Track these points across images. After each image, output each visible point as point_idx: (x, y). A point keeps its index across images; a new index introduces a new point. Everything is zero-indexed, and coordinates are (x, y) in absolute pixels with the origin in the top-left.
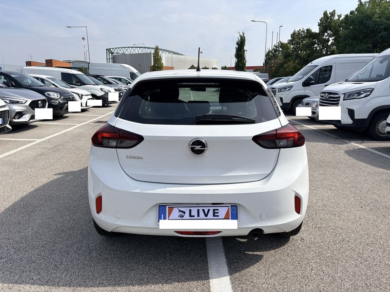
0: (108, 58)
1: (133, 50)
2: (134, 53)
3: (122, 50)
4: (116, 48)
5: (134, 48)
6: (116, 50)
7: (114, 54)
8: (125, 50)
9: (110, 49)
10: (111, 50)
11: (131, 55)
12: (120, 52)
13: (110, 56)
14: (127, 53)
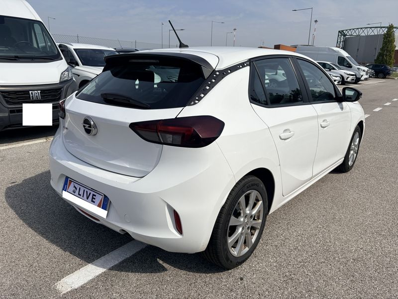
0: (339, 41)
1: (371, 31)
2: (372, 34)
3: (357, 32)
4: (350, 30)
5: (373, 29)
6: (350, 32)
7: (347, 36)
8: (362, 31)
9: (342, 31)
10: (344, 32)
11: (368, 37)
12: (355, 34)
13: (342, 39)
14: (363, 34)
